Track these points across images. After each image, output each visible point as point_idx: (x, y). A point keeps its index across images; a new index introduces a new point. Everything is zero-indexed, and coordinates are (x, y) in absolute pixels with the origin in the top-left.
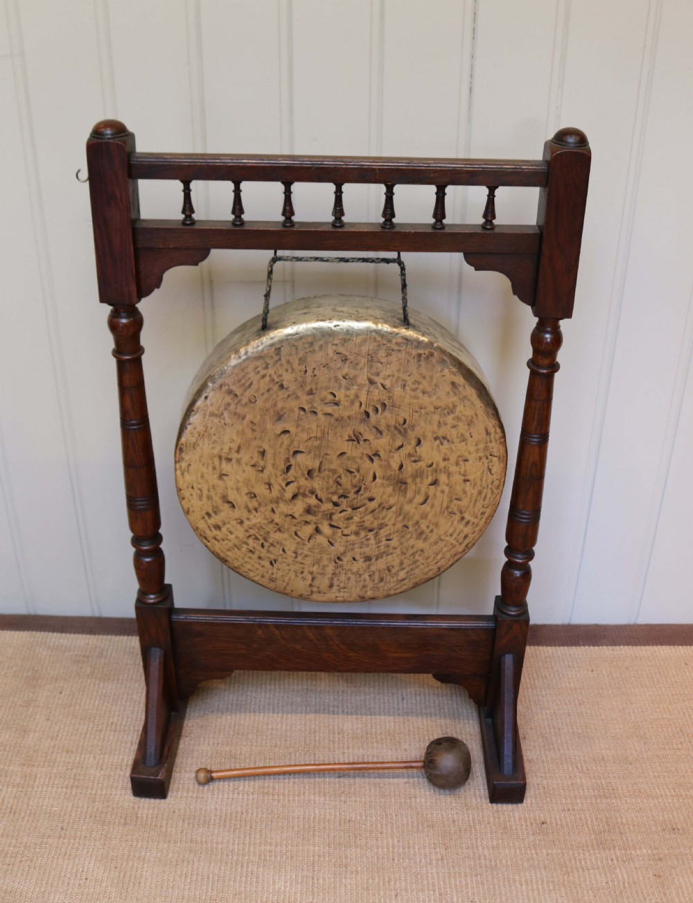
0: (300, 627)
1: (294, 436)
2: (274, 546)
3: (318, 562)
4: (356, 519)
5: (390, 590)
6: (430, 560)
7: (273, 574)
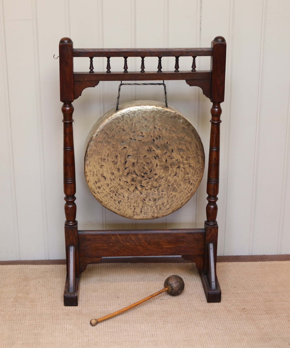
0: (128, 234)
1: (128, 149)
2: (120, 195)
5: (164, 213)
6: (178, 200)
7: (119, 207)
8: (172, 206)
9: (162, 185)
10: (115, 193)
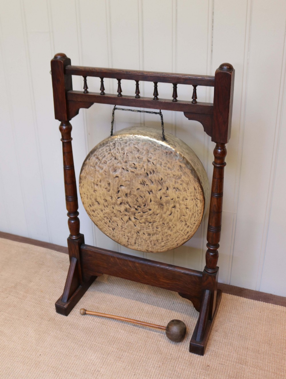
0: (126, 260)
1: (120, 179)
2: (114, 223)
3: (130, 232)
4: (144, 217)
5: (158, 249)
6: (173, 240)
7: (113, 234)
8: (167, 245)
9: (156, 222)
10: (109, 220)
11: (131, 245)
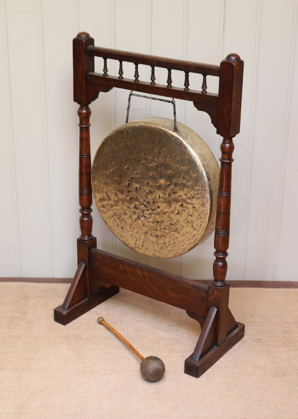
2: (123, 220)
3: (137, 233)
4: (153, 215)
5: (165, 254)
6: (180, 244)
7: (122, 234)
8: (174, 249)
9: (164, 221)
10: (119, 216)
11: (138, 248)
